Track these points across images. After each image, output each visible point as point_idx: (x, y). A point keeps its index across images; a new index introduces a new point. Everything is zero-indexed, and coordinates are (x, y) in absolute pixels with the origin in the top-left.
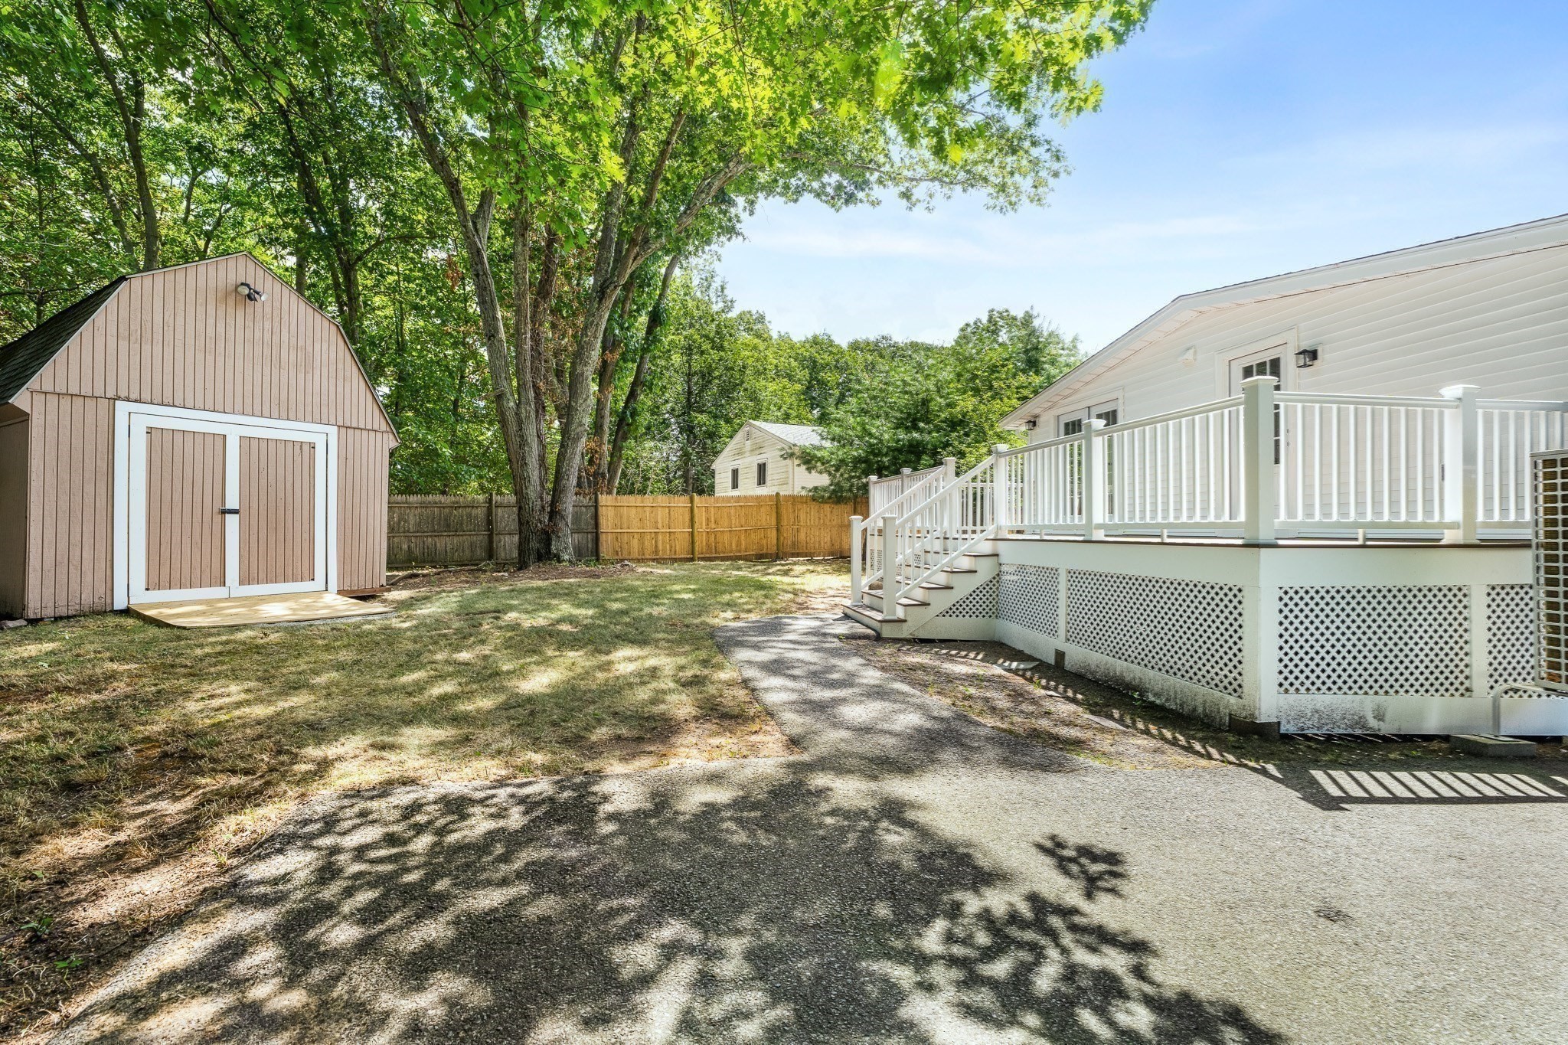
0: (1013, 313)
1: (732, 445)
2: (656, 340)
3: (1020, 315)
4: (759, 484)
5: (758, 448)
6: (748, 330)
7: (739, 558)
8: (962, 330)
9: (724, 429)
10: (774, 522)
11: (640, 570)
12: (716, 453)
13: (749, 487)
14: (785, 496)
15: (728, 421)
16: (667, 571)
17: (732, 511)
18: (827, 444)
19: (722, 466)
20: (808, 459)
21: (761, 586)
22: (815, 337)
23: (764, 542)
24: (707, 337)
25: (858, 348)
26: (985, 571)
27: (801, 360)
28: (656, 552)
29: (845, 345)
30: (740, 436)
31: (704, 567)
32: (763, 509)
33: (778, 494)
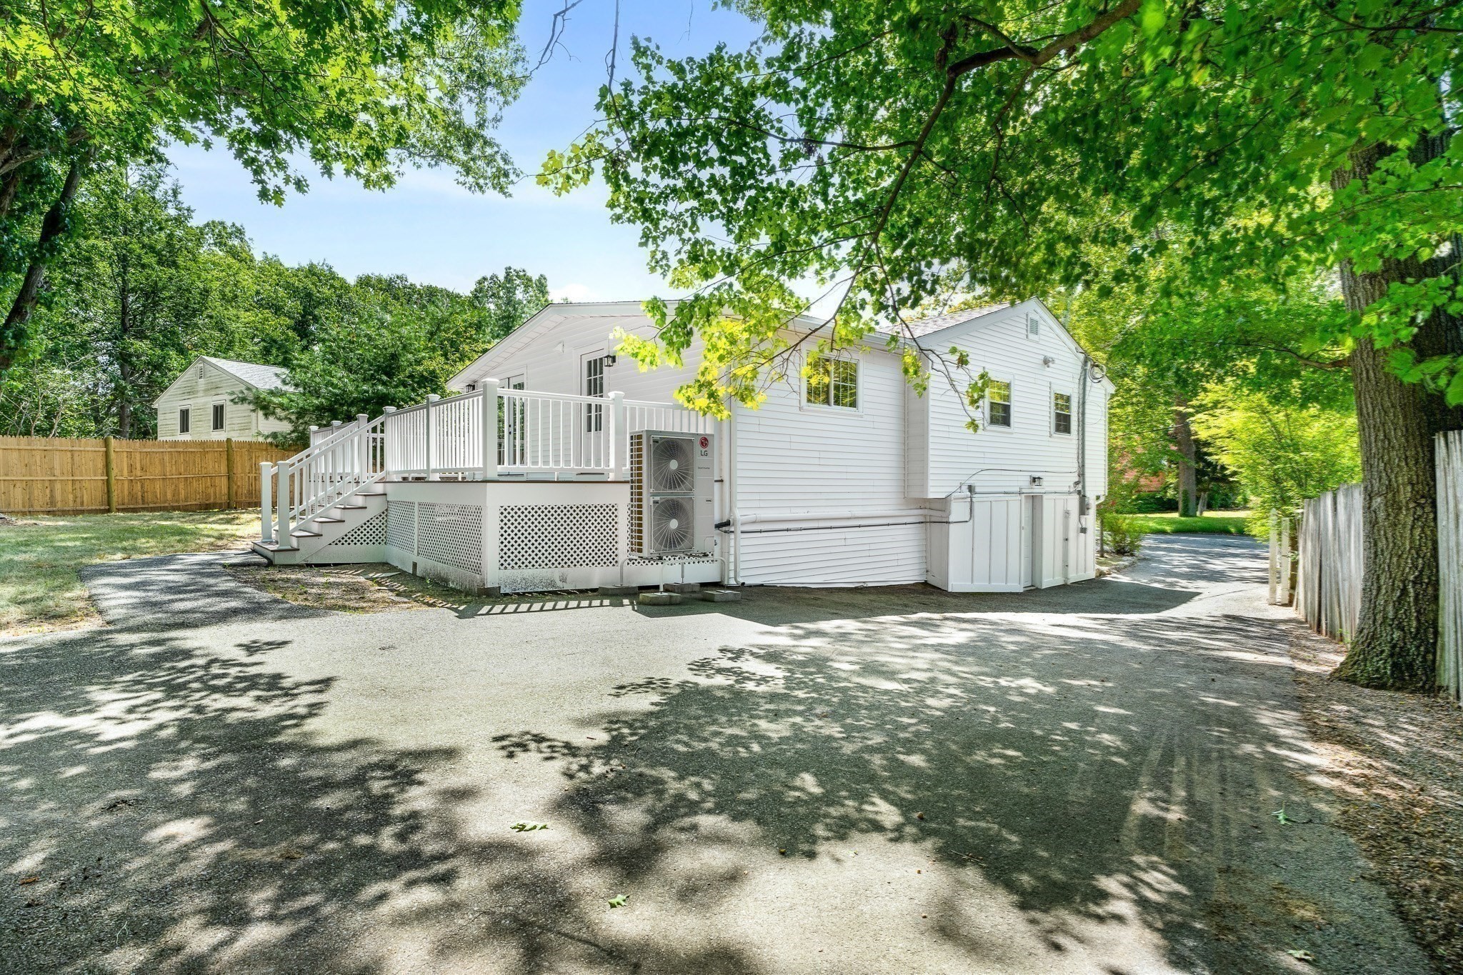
0: (529, 274)
1: (184, 379)
2: (54, 249)
3: (535, 278)
4: (216, 427)
5: (214, 388)
6: (220, 244)
7: (174, 509)
8: (480, 283)
9: (174, 360)
10: (224, 469)
11: (20, 523)
12: (163, 389)
13: (202, 431)
14: (239, 443)
15: (182, 351)
16: (61, 523)
17: (167, 458)
18: (290, 389)
19: (167, 406)
20: (263, 405)
21: (182, 532)
22: (312, 266)
23: (211, 491)
24: (152, 249)
25: (368, 284)
26: (375, 507)
27: (293, 291)
28: (52, 501)
29: (351, 281)
30: (191, 371)
31: (120, 518)
32: (209, 456)
33: (229, 440)
